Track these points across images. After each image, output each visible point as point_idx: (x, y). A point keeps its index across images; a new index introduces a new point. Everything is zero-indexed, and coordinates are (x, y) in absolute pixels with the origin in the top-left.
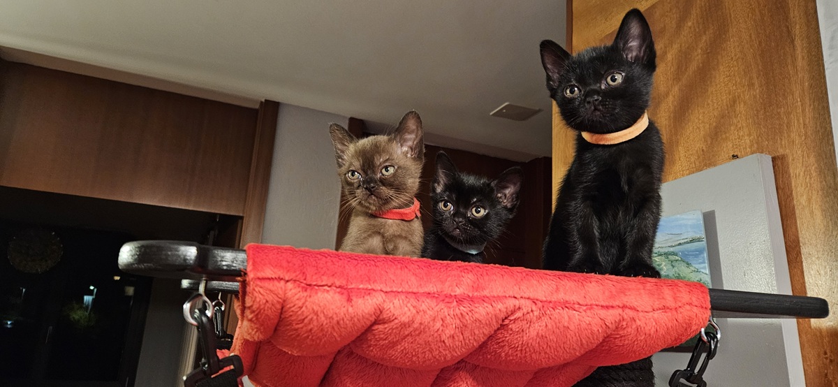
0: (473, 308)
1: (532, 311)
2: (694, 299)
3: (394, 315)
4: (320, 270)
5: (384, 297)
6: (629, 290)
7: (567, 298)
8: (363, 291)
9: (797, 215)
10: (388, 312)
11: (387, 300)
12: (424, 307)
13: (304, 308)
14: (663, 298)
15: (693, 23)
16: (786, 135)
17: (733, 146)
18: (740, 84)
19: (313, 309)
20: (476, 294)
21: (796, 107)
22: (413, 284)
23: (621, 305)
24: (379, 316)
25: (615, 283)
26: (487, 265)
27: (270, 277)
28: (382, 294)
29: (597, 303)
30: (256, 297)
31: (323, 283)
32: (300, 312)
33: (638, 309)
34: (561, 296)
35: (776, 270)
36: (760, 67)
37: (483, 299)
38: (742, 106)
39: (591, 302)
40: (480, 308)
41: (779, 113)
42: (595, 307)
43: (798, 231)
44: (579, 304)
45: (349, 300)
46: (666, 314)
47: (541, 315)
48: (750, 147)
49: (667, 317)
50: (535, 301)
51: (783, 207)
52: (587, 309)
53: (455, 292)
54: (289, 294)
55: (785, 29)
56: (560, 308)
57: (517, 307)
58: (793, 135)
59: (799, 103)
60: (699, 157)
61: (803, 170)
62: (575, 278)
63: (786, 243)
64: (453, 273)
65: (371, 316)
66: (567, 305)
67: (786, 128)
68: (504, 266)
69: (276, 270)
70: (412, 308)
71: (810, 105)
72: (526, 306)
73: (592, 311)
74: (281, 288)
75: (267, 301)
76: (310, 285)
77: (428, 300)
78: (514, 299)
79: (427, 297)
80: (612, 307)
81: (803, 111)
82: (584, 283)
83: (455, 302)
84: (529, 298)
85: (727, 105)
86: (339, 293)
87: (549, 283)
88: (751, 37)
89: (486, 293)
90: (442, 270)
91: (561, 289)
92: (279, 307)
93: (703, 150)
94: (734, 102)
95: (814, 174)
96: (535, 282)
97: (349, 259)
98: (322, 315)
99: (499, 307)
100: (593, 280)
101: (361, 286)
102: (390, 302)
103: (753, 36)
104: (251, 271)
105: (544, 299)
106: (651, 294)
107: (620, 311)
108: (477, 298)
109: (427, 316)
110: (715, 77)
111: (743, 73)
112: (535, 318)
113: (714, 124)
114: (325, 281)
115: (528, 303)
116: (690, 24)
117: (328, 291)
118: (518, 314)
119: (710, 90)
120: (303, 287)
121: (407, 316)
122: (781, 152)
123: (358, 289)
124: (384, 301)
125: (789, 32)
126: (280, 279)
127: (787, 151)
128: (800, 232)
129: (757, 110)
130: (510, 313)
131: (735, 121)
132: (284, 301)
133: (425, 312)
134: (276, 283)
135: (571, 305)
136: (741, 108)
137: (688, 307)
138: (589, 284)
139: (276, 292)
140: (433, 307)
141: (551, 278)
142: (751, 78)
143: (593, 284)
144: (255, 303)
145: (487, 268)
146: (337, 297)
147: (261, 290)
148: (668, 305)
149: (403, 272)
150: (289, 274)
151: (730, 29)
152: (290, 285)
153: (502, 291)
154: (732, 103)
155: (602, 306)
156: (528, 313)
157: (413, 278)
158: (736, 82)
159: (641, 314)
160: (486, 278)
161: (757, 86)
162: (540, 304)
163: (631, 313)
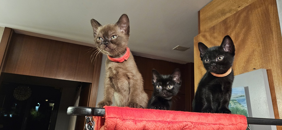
0: (173, 125)
1: (191, 126)
2: (242, 121)
3: (149, 128)
4: (127, 114)
5: (146, 122)
6: (221, 118)
7: (202, 121)
8: (140, 121)
9: (275, 89)
10: (147, 127)
11: (147, 123)
12: (158, 125)
13: (122, 126)
14: (232, 121)
15: (240, 25)
16: (271, 63)
17: (254, 65)
18: (255, 45)
19: (125, 127)
20: (174, 121)
21: (274, 54)
22: (155, 118)
23: (219, 124)
24: (144, 128)
25: (217, 116)
26: (177, 111)
27: (112, 117)
28: (145, 121)
29: (211, 123)
30: (108, 123)
31: (128, 119)
32: (121, 128)
33: (224, 125)
34: (200, 121)
35: (269, 107)
36: (262, 40)
37: (176, 122)
38: (256, 52)
39: (210, 123)
40: (175, 125)
41: (268, 56)
42: (211, 124)
43: (275, 94)
44: (206, 123)
45: (136, 123)
46: (233, 126)
47: (194, 127)
48: (260, 66)
49: (234, 127)
50: (192, 123)
51: (271, 86)
52: (208, 125)
53: (167, 120)
54: (118, 122)
55: (270, 28)
56: (200, 125)
57: (187, 124)
58: (273, 63)
59: (275, 53)
60: (243, 68)
61: (277, 74)
62: (204, 115)
63: (272, 98)
64: (167, 114)
65: (142, 128)
66: (202, 124)
67: (271, 60)
68: (182, 111)
69: (114, 115)
70: (154, 126)
71: (278, 53)
72: (190, 124)
73: (210, 126)
74: (116, 120)
75: (111, 124)
76: (124, 119)
77: (159, 123)
78: (185, 122)
79: (159, 122)
80: (216, 124)
81: (276, 55)
82: (207, 116)
83: (167, 123)
84: (190, 122)
85: (251, 52)
86: (133, 121)
87: (197, 117)
88: (258, 30)
89: (177, 120)
90: (163, 113)
91: (200, 119)
92: (115, 126)
93: (244, 66)
94: (254, 51)
95: (280, 76)
96: (192, 117)
97: (135, 111)
98: (128, 128)
99: (181, 125)
100: (210, 115)
101: (139, 119)
102: (148, 124)
103: (259, 30)
104: (107, 115)
105: (195, 122)
106: (228, 120)
107: (219, 125)
108: (174, 122)
109: (159, 128)
110: (247, 43)
111: (256, 42)
112: (192, 128)
113: (247, 58)
114: (128, 118)
115: (190, 123)
116: (239, 25)
117: (129, 121)
118: (187, 127)
119: (246, 46)
120: (122, 120)
121: (153, 128)
122: (269, 68)
123: (138, 120)
124: (146, 124)
125: (271, 30)
126: (115, 117)
127: (271, 68)
128: (276, 95)
129: (261, 54)
130: (184, 127)
131: (254, 57)
132: (116, 124)
133: (158, 127)
134: (114, 119)
135: (203, 124)
136: (256, 53)
137: (240, 124)
138: (209, 117)
139: (114, 122)
140: (161, 125)
141: (197, 115)
142: (259, 44)
143: (210, 117)
144: (108, 125)
145: (177, 112)
146: (132, 123)
147: (110, 121)
148: (234, 123)
149: (151, 114)
150: (118, 116)
151: (252, 28)
152: (118, 119)
153: (182, 120)
154: (253, 51)
155: (213, 124)
156: (190, 126)
157: (155, 116)
158: (254, 45)
159: (225, 126)
160: (177, 116)
161: (261, 46)
162: (194, 124)
163: (222, 126)
